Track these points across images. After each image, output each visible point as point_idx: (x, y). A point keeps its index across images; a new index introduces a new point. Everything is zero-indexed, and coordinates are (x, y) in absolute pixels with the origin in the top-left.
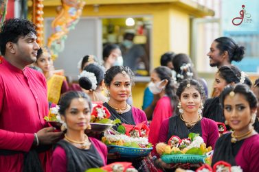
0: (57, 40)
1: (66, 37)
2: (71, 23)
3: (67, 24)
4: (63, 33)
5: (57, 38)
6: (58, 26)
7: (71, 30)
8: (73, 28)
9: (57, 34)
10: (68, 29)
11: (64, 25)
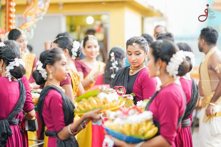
0: (28, 29)
1: (35, 26)
2: (40, 14)
3: (36, 15)
4: (32, 23)
5: (28, 27)
6: (28, 17)
7: (40, 20)
8: (41, 18)
9: (28, 23)
10: (38, 19)
11: (34, 15)
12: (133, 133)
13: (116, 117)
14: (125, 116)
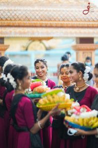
12: (85, 125)
13: (72, 113)
14: (78, 113)
